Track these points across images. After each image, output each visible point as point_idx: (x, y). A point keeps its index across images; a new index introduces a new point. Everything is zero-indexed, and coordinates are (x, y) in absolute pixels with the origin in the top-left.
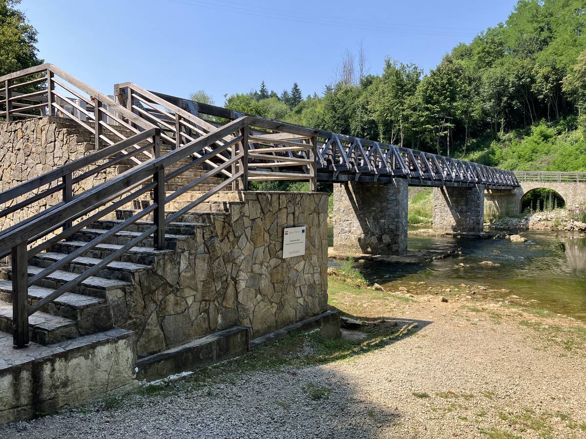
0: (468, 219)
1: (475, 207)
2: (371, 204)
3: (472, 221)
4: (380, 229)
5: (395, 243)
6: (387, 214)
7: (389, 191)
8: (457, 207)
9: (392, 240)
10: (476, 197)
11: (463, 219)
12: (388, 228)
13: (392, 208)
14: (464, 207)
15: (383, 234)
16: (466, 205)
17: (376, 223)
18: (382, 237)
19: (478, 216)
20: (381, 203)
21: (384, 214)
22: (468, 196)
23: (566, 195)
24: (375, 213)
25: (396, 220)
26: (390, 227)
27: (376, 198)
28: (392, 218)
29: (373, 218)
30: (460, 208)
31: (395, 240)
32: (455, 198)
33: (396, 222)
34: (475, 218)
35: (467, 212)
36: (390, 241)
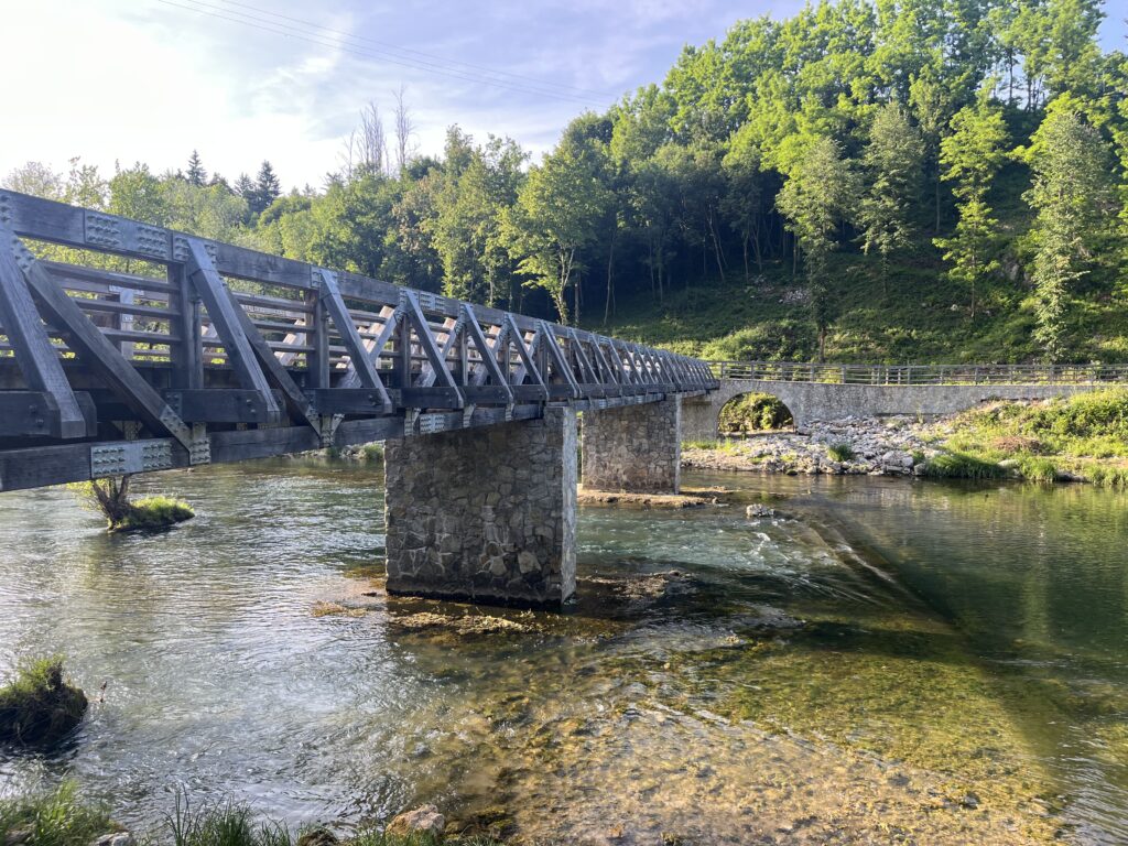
0: (652, 466)
1: (666, 440)
2: (489, 472)
3: (659, 470)
4: (513, 535)
5: (552, 573)
6: (530, 498)
7: (537, 440)
8: (631, 441)
9: (542, 566)
10: (668, 421)
11: (643, 465)
12: (534, 535)
13: (544, 483)
14: (645, 441)
15: (520, 551)
16: (649, 436)
17: (501, 521)
18: (516, 560)
19: (672, 460)
20: (516, 469)
21: (521, 498)
22: (652, 419)
23: (795, 405)
24: (496, 496)
25: (553, 514)
26: (540, 531)
27: (502, 456)
28: (545, 510)
29: (494, 509)
30: (636, 443)
31: (553, 566)
32: (626, 422)
33: (553, 518)
34: (665, 463)
35: (650, 451)
36: (539, 568)
